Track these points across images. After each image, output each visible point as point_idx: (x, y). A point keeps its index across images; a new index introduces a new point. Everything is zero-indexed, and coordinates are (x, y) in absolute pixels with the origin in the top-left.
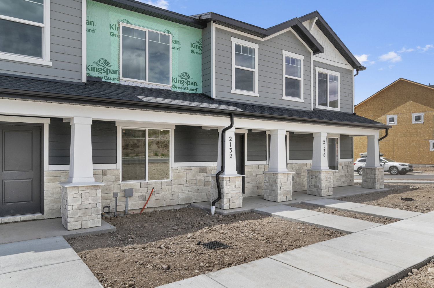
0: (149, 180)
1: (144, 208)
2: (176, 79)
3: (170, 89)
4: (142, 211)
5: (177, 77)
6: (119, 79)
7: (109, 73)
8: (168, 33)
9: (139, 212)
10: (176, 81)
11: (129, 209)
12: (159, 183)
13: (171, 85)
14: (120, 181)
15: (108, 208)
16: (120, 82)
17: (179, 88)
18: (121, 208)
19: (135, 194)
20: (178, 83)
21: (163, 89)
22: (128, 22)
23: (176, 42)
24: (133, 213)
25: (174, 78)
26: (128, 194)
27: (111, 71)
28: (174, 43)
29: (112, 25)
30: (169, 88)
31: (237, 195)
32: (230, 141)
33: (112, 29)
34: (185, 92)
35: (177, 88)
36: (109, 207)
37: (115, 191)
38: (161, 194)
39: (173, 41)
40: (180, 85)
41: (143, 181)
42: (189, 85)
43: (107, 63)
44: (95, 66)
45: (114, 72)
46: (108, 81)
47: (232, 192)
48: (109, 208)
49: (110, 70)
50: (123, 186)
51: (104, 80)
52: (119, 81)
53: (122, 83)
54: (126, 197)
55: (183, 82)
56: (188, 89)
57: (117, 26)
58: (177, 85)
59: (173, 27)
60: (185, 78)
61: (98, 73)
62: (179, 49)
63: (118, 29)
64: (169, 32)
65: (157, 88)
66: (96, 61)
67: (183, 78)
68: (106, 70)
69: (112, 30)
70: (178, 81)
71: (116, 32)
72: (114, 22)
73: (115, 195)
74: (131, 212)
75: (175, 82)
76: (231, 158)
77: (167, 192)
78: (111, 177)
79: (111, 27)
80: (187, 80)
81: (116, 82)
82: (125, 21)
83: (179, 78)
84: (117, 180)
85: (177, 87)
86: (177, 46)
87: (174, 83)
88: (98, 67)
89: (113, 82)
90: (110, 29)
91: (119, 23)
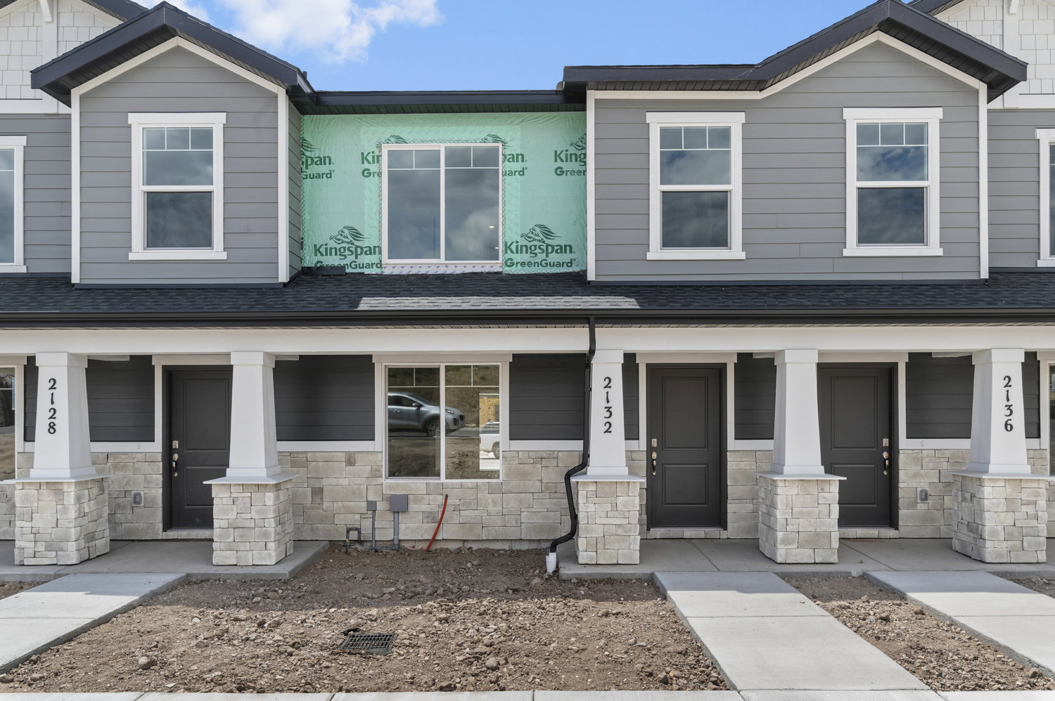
0: (447, 478)
1: (433, 540)
2: (515, 244)
3: (500, 270)
4: (430, 546)
5: (519, 239)
6: (380, 265)
7: (361, 254)
8: (495, 141)
9: (425, 546)
10: (514, 249)
11: (400, 538)
12: (470, 486)
13: (500, 261)
14: (381, 477)
15: (356, 532)
16: (384, 270)
17: (523, 264)
18: (385, 534)
19: (413, 507)
20: (521, 252)
21: (482, 273)
22: (399, 140)
23: (514, 158)
24: (414, 547)
25: (509, 244)
26: (399, 505)
27: (365, 250)
28: (509, 161)
29: (365, 155)
30: (496, 269)
31: (620, 532)
32: (607, 389)
33: (365, 161)
34: (539, 272)
35: (519, 265)
36: (359, 530)
37: (371, 498)
38: (476, 513)
39: (508, 158)
40: (526, 257)
41: (432, 481)
42: (551, 253)
43: (357, 235)
44: (332, 244)
45: (371, 251)
46: (358, 270)
47: (605, 521)
48: (360, 533)
49: (362, 248)
50: (391, 487)
51: (349, 270)
52: (381, 267)
53: (387, 272)
54: (394, 512)
55: (535, 249)
56: (547, 264)
57: (377, 153)
58: (517, 258)
59: (508, 125)
60: (540, 239)
61: (338, 257)
62: (522, 173)
63: (378, 159)
64: (496, 139)
65: (475, 271)
66: (335, 233)
67: (534, 240)
68: (353, 249)
69: (366, 165)
70: (520, 250)
71: (373, 168)
72: (369, 147)
73: (372, 506)
74: (407, 545)
75: (512, 252)
76: (610, 432)
77: (491, 508)
78: (362, 468)
79: (364, 158)
80: (544, 242)
81: (375, 271)
82: (393, 139)
83: (523, 242)
84: (375, 474)
85: (517, 263)
86: (517, 166)
87: (509, 255)
88: (338, 247)
89: (367, 271)
90: (363, 163)
91: (379, 146)
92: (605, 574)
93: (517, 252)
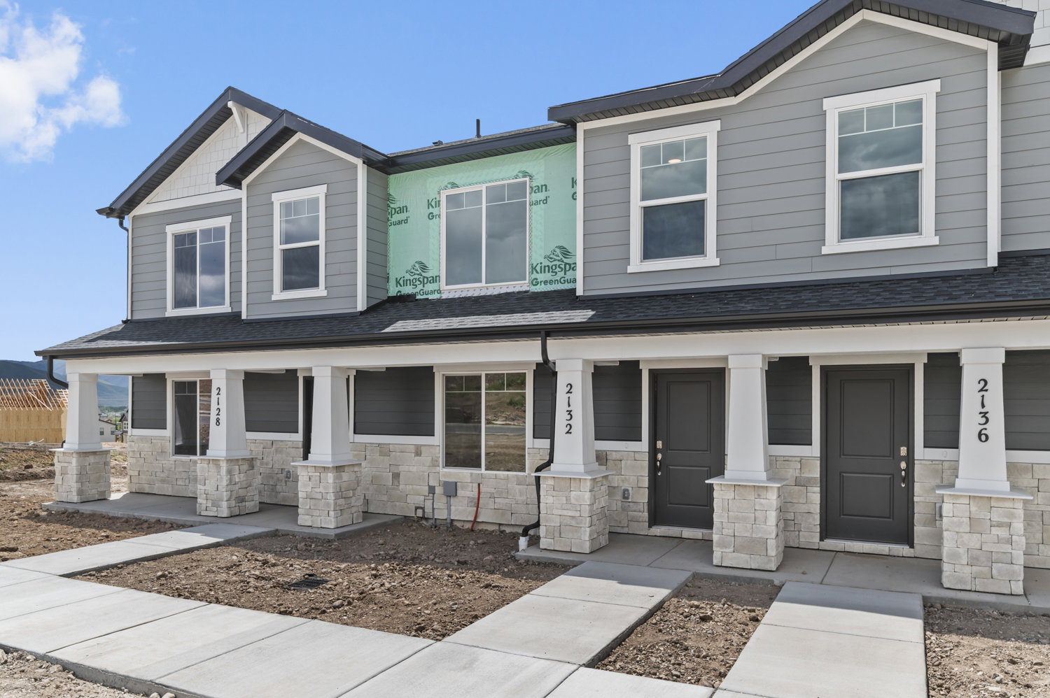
0: (486, 470)
1: (475, 521)
2: (539, 265)
3: (528, 289)
4: (473, 526)
5: (543, 260)
6: (439, 292)
7: (427, 283)
8: (524, 176)
9: (468, 526)
10: (539, 270)
11: (452, 518)
12: (502, 477)
13: (527, 281)
14: (439, 466)
15: (421, 511)
16: (442, 295)
17: (546, 282)
18: (441, 515)
19: (460, 492)
20: (545, 272)
21: (513, 293)
22: (454, 185)
23: (539, 189)
24: (463, 526)
25: (534, 266)
26: (451, 490)
27: (430, 279)
28: (535, 192)
29: (430, 201)
30: (525, 288)
31: (573, 523)
32: (569, 395)
33: (430, 207)
34: (559, 288)
35: (543, 283)
36: (423, 509)
37: (432, 484)
38: (507, 501)
39: (534, 189)
40: (548, 276)
41: (475, 471)
42: (569, 270)
43: (424, 268)
44: (408, 277)
45: (435, 279)
46: (425, 297)
47: (560, 512)
48: (424, 512)
49: (427, 278)
50: (445, 475)
51: (418, 297)
52: (440, 293)
53: (444, 296)
54: (447, 496)
55: (556, 268)
56: (565, 281)
57: (438, 199)
58: (541, 277)
59: (535, 160)
60: (559, 259)
61: (412, 286)
62: (545, 201)
63: (438, 204)
64: (525, 174)
65: (508, 291)
66: (409, 268)
67: (555, 260)
68: (421, 280)
69: (431, 210)
70: (543, 270)
71: (435, 211)
72: (432, 195)
73: (432, 490)
74: (459, 525)
75: (537, 272)
76: (570, 433)
77: (518, 497)
78: (426, 458)
79: (429, 205)
80: (563, 261)
81: (435, 296)
82: (449, 186)
83: (546, 263)
84: (434, 464)
85: (541, 282)
86: (541, 196)
87: (535, 275)
88: (412, 278)
89: (430, 297)
90: (429, 208)
91: (439, 193)
92: (550, 559)
93: (541, 272)
